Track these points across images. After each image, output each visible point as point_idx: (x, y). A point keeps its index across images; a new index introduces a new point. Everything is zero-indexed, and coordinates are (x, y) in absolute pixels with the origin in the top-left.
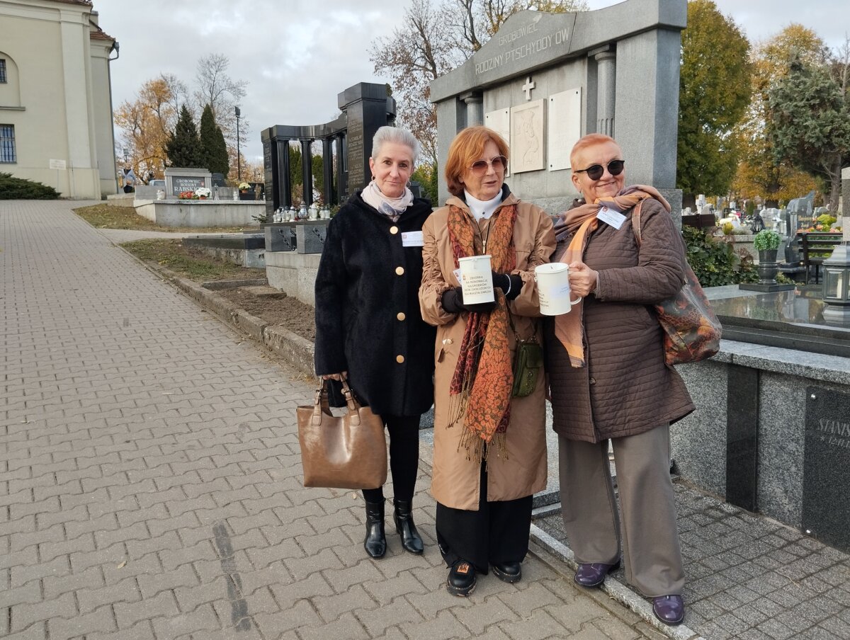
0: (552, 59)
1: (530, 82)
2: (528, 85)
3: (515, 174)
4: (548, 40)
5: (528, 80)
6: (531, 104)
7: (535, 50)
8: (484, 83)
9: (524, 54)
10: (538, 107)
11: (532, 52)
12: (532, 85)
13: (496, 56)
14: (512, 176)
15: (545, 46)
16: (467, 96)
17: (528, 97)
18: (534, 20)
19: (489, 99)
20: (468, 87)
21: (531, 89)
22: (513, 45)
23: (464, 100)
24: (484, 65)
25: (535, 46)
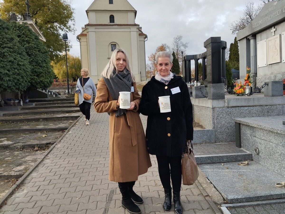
0: (282, 18)
1: (274, 28)
2: (273, 30)
3: (269, 65)
4: (280, 11)
5: (273, 28)
6: (275, 37)
7: (275, 16)
8: (256, 31)
9: (270, 18)
10: (277, 37)
11: (274, 17)
12: (275, 30)
13: (260, 20)
14: (268, 66)
15: (279, 14)
16: (250, 37)
17: (273, 34)
18: (274, 4)
19: (258, 37)
20: (250, 33)
21: (274, 31)
22: (266, 15)
23: (249, 38)
24: (256, 24)
25: (275, 14)
